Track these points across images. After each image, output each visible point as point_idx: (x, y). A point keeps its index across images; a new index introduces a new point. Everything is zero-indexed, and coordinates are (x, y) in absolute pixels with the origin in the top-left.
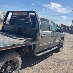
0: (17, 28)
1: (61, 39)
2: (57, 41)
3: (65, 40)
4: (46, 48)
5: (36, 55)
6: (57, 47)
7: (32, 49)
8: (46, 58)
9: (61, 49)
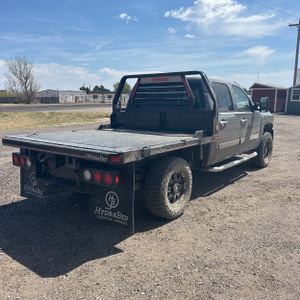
0: (158, 115)
1: (265, 131)
2: (255, 136)
3: (275, 132)
4: (228, 157)
5: (211, 170)
6: (255, 154)
7: (201, 158)
8: (233, 182)
9: (266, 161)
